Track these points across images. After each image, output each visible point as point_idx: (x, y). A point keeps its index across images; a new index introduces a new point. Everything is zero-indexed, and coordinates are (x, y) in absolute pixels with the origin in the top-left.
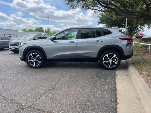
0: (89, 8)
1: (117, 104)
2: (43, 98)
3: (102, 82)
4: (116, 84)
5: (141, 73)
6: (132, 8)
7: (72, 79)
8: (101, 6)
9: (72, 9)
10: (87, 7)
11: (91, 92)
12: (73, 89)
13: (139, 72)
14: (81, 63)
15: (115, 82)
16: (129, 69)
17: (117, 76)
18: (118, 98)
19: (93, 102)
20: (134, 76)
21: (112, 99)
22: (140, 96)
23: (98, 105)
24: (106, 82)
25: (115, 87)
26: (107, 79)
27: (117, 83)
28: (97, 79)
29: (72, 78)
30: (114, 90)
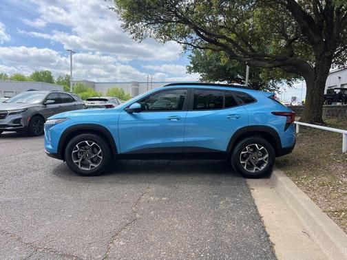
0: (171, 38)
1: (272, 245)
2: (122, 243)
3: (228, 203)
4: (256, 207)
5: (299, 183)
6: (259, 45)
7: (165, 199)
8: (198, 37)
9: (136, 40)
10: (168, 37)
11: (216, 224)
12: (176, 220)
13: (294, 181)
14: (168, 161)
15: (253, 201)
16: (272, 176)
17: (253, 189)
18: (271, 234)
19: (227, 244)
20: (287, 188)
21: (260, 236)
22: (308, 229)
23: (238, 249)
24: (235, 202)
25: (257, 213)
26: (236, 197)
27: (257, 203)
28: (216, 196)
29: (164, 196)
30: (257, 218)
